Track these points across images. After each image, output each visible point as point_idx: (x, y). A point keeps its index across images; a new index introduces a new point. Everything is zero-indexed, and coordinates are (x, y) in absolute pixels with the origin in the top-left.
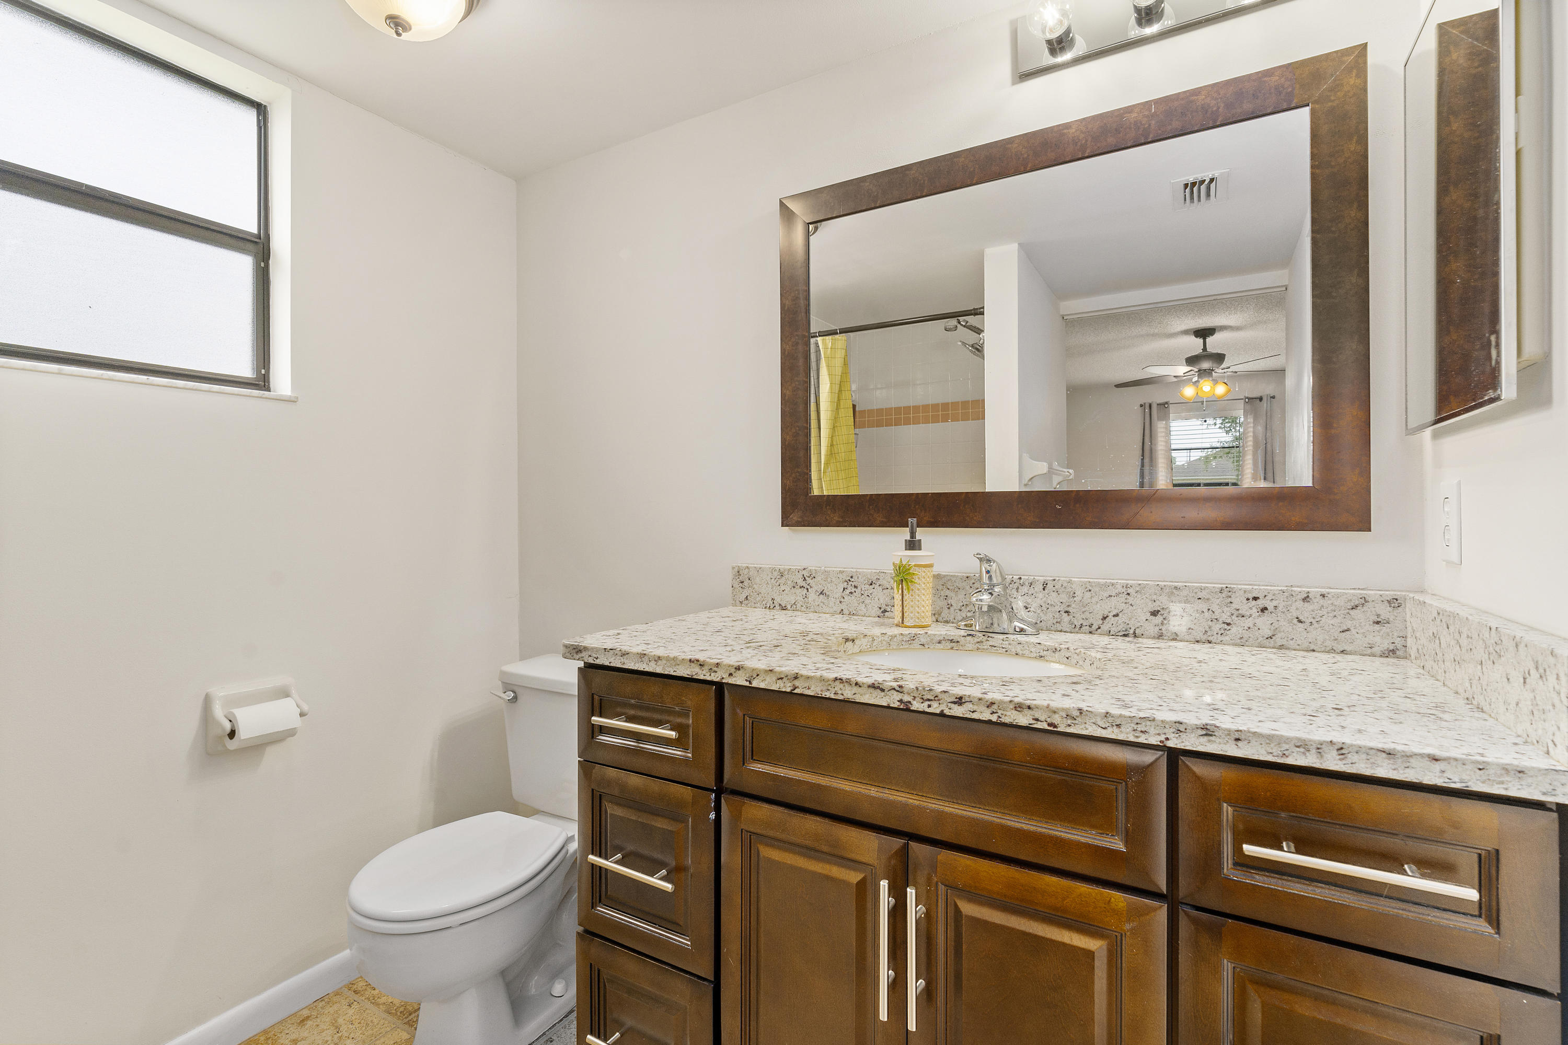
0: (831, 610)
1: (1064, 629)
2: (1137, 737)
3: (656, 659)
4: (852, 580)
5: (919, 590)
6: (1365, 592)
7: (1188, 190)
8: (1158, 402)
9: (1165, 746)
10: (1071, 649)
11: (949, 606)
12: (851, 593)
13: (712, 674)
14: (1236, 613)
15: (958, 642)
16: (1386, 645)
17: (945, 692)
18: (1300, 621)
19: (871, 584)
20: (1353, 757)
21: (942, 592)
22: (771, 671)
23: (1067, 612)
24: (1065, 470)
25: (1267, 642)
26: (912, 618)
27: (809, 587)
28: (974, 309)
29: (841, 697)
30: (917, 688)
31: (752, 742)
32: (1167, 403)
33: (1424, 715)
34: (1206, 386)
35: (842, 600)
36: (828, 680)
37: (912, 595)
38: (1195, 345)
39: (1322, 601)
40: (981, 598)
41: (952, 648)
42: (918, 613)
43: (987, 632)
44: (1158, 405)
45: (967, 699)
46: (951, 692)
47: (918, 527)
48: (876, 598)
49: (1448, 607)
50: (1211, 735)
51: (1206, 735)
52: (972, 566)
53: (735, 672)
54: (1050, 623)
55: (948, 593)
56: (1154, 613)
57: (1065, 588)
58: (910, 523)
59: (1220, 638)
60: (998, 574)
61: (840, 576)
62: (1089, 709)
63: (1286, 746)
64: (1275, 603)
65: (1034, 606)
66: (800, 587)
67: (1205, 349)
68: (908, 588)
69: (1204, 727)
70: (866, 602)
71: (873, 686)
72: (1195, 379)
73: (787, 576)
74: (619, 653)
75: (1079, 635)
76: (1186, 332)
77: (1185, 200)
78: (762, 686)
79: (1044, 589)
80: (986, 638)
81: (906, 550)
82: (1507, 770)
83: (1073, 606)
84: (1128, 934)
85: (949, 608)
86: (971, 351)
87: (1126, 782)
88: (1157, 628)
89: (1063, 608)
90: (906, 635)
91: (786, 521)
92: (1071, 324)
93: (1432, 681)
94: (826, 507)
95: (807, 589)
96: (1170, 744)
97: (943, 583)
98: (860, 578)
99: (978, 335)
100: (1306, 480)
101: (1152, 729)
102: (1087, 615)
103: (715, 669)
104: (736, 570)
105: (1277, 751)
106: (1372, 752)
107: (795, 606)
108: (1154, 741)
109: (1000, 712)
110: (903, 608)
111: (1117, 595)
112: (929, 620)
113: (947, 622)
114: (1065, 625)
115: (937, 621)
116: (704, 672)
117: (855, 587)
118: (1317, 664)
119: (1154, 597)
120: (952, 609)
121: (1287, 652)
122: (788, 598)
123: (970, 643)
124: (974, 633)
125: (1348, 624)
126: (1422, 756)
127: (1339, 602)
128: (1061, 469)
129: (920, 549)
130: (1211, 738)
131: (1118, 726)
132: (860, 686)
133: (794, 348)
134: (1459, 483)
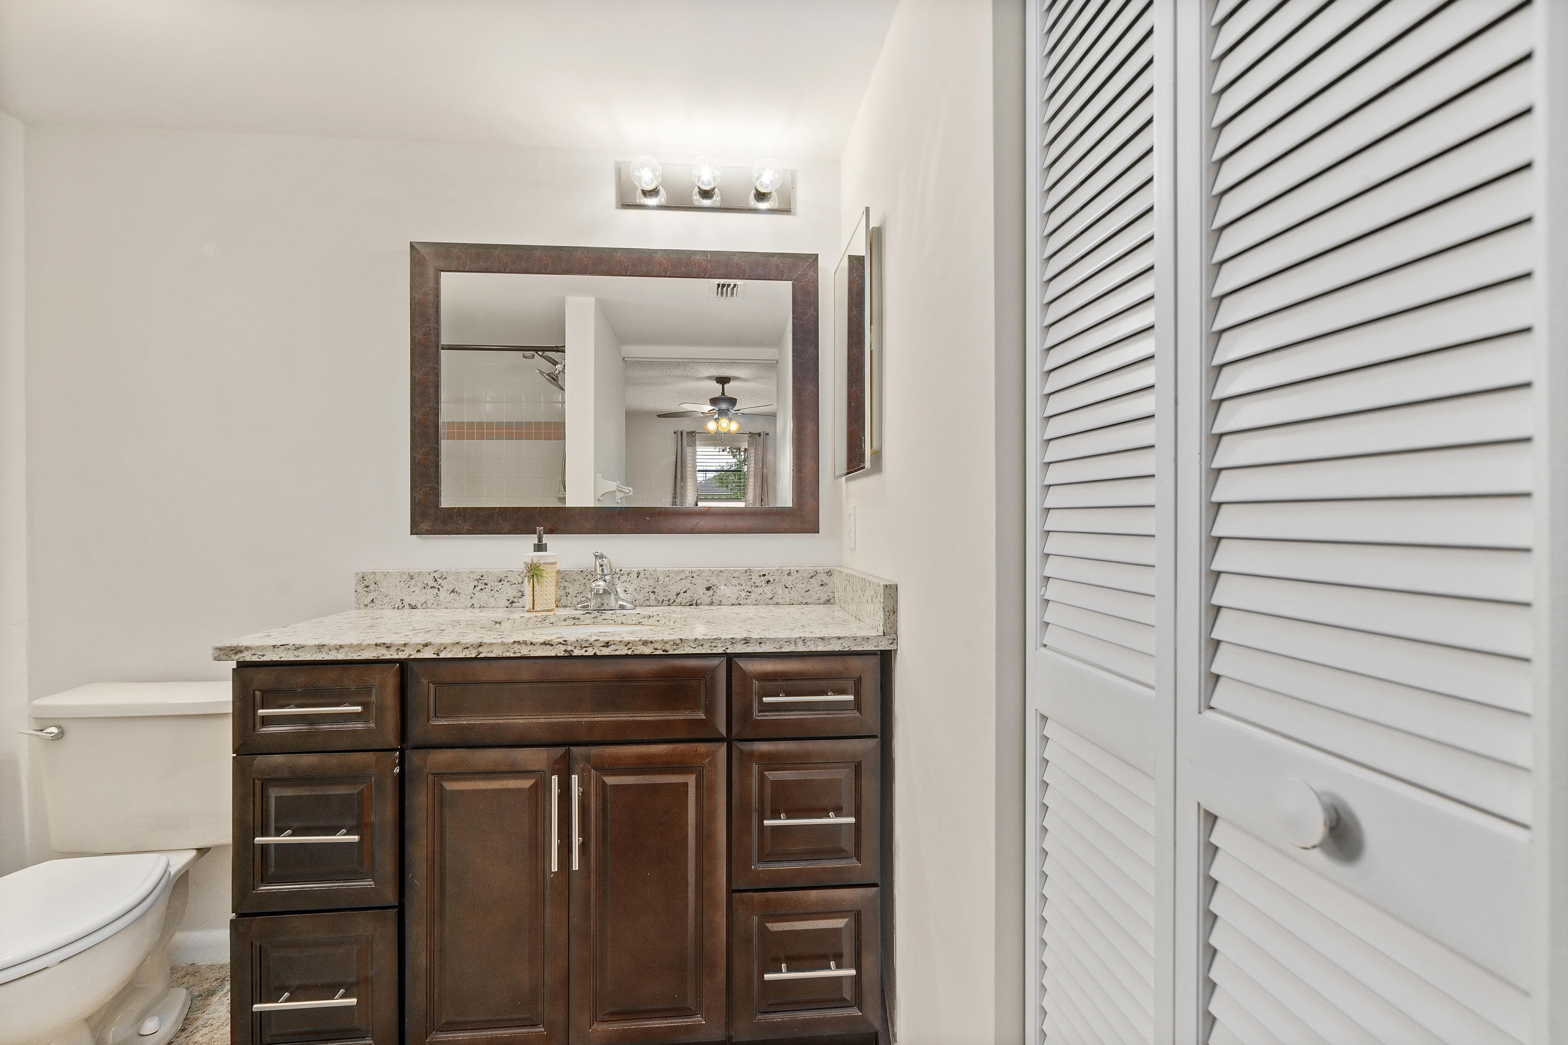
0: (463, 605)
1: (651, 604)
2: (712, 650)
3: (338, 648)
4: (482, 578)
5: (546, 582)
6: (816, 568)
7: (720, 288)
8: (688, 431)
9: (726, 653)
10: (661, 614)
11: (567, 594)
12: (482, 589)
13: (400, 653)
14: (754, 585)
15: (579, 619)
16: (824, 597)
17: (597, 640)
18: (786, 587)
19: (500, 581)
20: (809, 643)
21: (561, 584)
22: (457, 643)
23: (653, 592)
24: (626, 488)
25: (770, 602)
26: (541, 604)
27: (439, 587)
28: (557, 347)
29: (519, 655)
30: (577, 640)
31: (435, 704)
32: (694, 432)
33: (837, 624)
34: (724, 422)
35: (473, 596)
36: (509, 644)
37: (541, 587)
38: (715, 389)
39: (797, 575)
40: (599, 584)
41: (574, 624)
42: (546, 600)
43: (600, 610)
44: (687, 433)
45: (612, 643)
46: (601, 640)
47: (544, 534)
48: (505, 592)
49: (850, 572)
50: (748, 643)
51: (746, 643)
52: (588, 562)
53: (423, 649)
54: (642, 601)
55: (566, 584)
56: (708, 589)
57: (652, 575)
58: (537, 530)
59: (745, 601)
60: (608, 567)
61: (472, 576)
62: (686, 638)
63: (781, 643)
64: (774, 577)
65: (631, 589)
66: (431, 588)
67: (723, 393)
68: (538, 581)
69: (745, 639)
70: (496, 596)
71: (544, 644)
72: (716, 416)
73: (417, 578)
74: (293, 648)
75: (662, 607)
76: (710, 378)
77: (718, 293)
78: (449, 656)
79: (638, 577)
80: (600, 614)
81: (534, 551)
82: (863, 638)
83: (658, 587)
84: (706, 765)
85: (567, 596)
86: (547, 379)
87: (705, 678)
88: (710, 598)
89: (651, 589)
90: (539, 617)
91: (416, 529)
92: (628, 363)
93: (844, 612)
94: (457, 518)
95: (438, 589)
96: (728, 651)
97: (563, 577)
98: (490, 577)
99: (554, 366)
100: (789, 504)
101: (720, 644)
102: (667, 593)
103: (403, 648)
104: (360, 576)
105: (778, 646)
106: (816, 639)
107: (425, 605)
108: (720, 651)
109: (633, 648)
110: (533, 597)
111: (686, 578)
112: (553, 606)
113: (565, 606)
114: (653, 602)
115: (557, 606)
116: (391, 653)
117: (486, 584)
118: (795, 610)
119: (708, 578)
120: (569, 596)
121: (780, 606)
122: (418, 598)
123: (588, 619)
124: (589, 611)
125: (809, 587)
126: (834, 637)
127: (805, 575)
128: (623, 487)
129: (546, 551)
130: (748, 644)
131: (702, 645)
132: (534, 645)
133: (425, 377)
134: (855, 507)
